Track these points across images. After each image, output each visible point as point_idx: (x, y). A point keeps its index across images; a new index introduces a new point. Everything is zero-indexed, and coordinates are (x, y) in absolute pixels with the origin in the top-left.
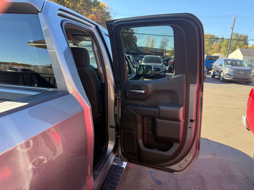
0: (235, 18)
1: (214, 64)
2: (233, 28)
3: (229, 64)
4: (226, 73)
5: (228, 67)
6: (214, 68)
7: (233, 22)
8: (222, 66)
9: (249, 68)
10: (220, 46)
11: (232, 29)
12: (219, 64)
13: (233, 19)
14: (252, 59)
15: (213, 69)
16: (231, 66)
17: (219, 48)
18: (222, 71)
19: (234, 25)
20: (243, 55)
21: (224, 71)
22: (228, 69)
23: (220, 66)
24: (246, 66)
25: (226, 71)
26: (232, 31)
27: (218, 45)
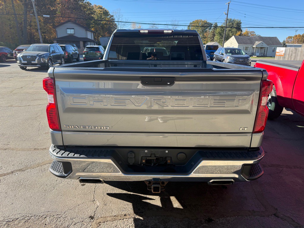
0: (229, 3)
1: (215, 53)
2: (228, 14)
3: (229, 53)
4: (228, 61)
5: (229, 55)
6: (215, 57)
7: (228, 8)
8: (223, 55)
9: (246, 56)
10: (213, 33)
11: (226, 15)
12: (220, 54)
13: (227, 4)
14: (247, 47)
15: (214, 59)
16: (232, 54)
17: (213, 36)
18: (224, 60)
19: (228, 11)
20: (238, 43)
21: (226, 60)
22: (229, 57)
23: (222, 56)
24: (244, 54)
25: (228, 59)
26: (226, 17)
27: (212, 32)
